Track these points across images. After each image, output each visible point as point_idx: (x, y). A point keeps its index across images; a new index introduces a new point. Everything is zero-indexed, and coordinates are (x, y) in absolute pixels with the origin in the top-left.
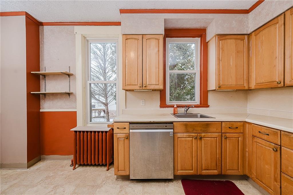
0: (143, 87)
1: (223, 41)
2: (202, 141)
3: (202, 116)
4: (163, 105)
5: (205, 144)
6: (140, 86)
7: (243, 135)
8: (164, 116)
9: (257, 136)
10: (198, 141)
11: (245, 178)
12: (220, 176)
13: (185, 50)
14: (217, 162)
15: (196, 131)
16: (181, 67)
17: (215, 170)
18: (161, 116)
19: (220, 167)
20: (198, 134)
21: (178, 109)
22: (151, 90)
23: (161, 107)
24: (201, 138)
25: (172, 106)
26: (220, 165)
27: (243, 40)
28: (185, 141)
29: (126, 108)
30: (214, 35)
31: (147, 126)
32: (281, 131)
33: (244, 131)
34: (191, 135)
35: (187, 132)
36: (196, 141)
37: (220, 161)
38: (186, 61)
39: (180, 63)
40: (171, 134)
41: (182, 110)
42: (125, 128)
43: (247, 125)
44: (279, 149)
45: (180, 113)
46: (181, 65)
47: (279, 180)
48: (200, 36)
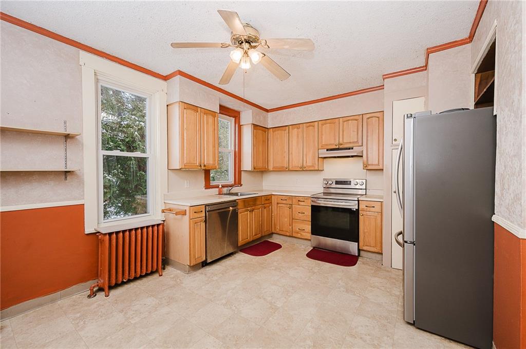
1: (256, 130)
2: (253, 213)
3: (242, 194)
4: (208, 186)
7: (272, 204)
9: (280, 202)
10: (251, 213)
14: (260, 228)
17: (259, 234)
19: (262, 230)
23: (205, 188)
24: (253, 210)
25: (217, 187)
27: (265, 132)
28: (244, 215)
29: (168, 192)
30: (250, 123)
32: (292, 196)
34: (247, 210)
35: (245, 207)
37: (261, 226)
41: (225, 190)
42: (202, 211)
44: (291, 207)
47: (291, 225)
48: (235, 117)
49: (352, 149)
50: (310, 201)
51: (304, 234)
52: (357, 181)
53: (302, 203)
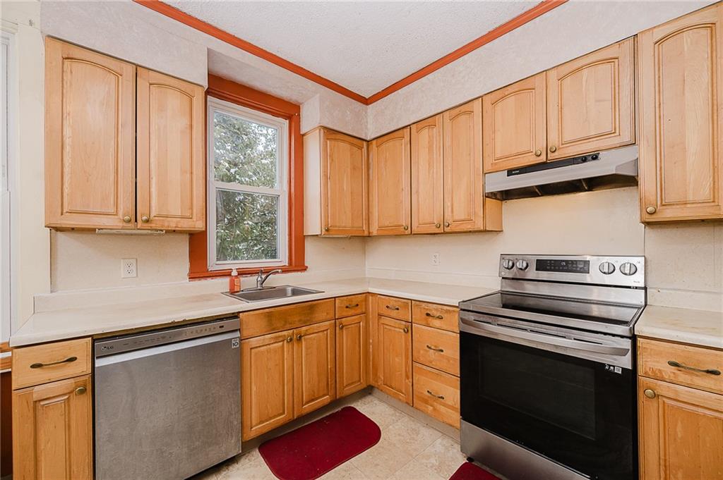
0: (136, 221)
1: (333, 142)
2: (302, 345)
3: (296, 292)
4: (199, 270)
5: (307, 349)
6: (127, 218)
7: (366, 317)
8: (207, 300)
9: (386, 314)
10: (295, 344)
11: (368, 391)
12: (335, 402)
13: (238, 129)
14: (328, 378)
15: (291, 324)
16: (229, 171)
17: (324, 395)
18: (197, 301)
19: (333, 386)
20: (295, 330)
21: (242, 279)
22: (162, 231)
23: (192, 278)
24: (300, 337)
25: (227, 274)
26: (333, 381)
27: (361, 148)
28: (268, 352)
29: (52, 292)
30: (317, 125)
31: (163, 337)
32: (411, 300)
33: (366, 308)
34: (280, 337)
35: (272, 330)
36: (290, 346)
37: (333, 375)
38: (242, 157)
39: (225, 160)
40: (234, 345)
41: (250, 283)
42: (72, 359)
43: (370, 297)
44: (410, 329)
45: (248, 290)
46: (227, 165)
47: (410, 375)
48: (289, 117)
49: (595, 157)
50: (456, 319)
51: (442, 409)
52: (612, 260)
53: (437, 323)
